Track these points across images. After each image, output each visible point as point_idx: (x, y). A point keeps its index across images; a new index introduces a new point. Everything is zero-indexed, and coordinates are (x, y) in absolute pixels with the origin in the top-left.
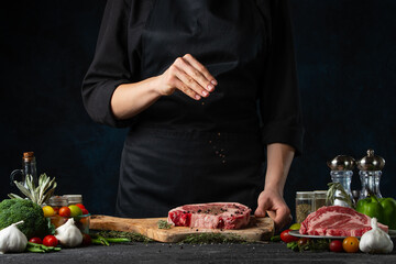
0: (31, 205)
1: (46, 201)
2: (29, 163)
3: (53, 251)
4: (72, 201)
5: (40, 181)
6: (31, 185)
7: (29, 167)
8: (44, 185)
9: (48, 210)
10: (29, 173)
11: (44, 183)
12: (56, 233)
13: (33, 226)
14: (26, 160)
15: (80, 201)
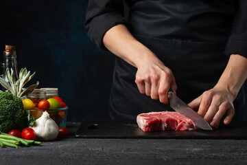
0: (11, 97)
1: (26, 94)
2: (10, 56)
3: (33, 144)
4: (50, 94)
5: (21, 74)
6: (11, 78)
7: (10, 61)
8: (24, 78)
9: (27, 102)
10: (10, 66)
11: (24, 77)
12: (35, 125)
13: (13, 118)
14: (7, 53)
15: (56, 94)
